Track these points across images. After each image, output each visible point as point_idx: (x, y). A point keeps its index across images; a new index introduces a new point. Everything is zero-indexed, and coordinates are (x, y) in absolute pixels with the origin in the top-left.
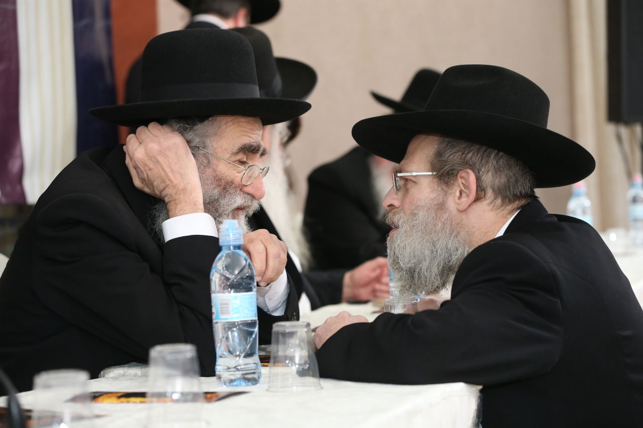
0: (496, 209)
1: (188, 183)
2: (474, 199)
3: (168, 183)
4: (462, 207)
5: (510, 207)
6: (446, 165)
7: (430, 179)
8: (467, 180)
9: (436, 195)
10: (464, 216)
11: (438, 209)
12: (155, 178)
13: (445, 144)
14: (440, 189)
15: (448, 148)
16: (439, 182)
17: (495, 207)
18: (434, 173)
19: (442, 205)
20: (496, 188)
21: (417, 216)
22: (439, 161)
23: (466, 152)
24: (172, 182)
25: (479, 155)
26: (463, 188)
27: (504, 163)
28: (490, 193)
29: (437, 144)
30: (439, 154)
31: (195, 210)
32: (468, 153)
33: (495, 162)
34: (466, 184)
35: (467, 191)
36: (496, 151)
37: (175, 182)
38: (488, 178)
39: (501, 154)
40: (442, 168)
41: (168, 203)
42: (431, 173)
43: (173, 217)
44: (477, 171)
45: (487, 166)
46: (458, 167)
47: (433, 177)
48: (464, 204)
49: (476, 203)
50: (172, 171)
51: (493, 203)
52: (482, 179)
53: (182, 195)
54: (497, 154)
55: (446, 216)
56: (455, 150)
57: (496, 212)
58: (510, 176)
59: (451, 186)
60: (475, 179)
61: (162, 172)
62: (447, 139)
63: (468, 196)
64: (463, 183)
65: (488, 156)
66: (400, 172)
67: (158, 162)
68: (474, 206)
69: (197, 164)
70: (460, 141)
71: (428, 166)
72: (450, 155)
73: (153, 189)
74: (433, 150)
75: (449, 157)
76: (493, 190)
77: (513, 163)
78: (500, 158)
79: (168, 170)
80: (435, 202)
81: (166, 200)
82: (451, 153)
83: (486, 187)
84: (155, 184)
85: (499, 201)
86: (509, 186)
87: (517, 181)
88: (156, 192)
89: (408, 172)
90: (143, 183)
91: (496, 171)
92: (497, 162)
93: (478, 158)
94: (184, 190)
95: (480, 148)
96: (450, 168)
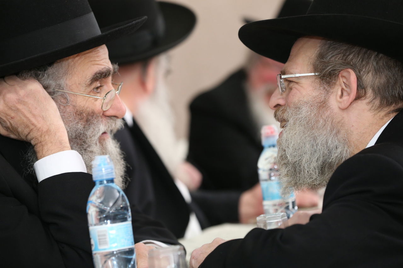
0: (374, 109)
1: (50, 124)
2: (354, 97)
3: (32, 127)
4: (344, 106)
5: (387, 110)
6: (328, 66)
7: (313, 79)
8: (348, 79)
9: (318, 93)
10: (345, 115)
11: (320, 106)
12: (19, 125)
13: (327, 46)
14: (322, 88)
15: (330, 50)
16: (321, 82)
17: (373, 108)
18: (317, 74)
19: (324, 103)
20: (376, 88)
21: (301, 110)
22: (321, 62)
23: (347, 54)
24: (35, 126)
25: (360, 57)
26: (344, 87)
27: (383, 63)
28: (370, 92)
29: (319, 47)
30: (321, 56)
31: (62, 149)
32: (349, 55)
33: (375, 63)
34: (347, 83)
35: (348, 90)
36: (376, 53)
37: (39, 126)
38: (369, 78)
39: (381, 55)
40: (324, 69)
41: (35, 145)
42: (313, 74)
43: (41, 157)
44: (358, 71)
45: (367, 68)
46: (339, 67)
47: (315, 77)
48: (345, 102)
49: (357, 101)
50: (34, 116)
51: (372, 103)
52: (363, 79)
53: (47, 137)
54: (377, 56)
55: (327, 113)
56: (336, 52)
57: (374, 113)
58: (390, 77)
59: (332, 85)
60: (356, 79)
61: (23, 118)
62: (329, 42)
63: (349, 94)
64: (344, 82)
65: (369, 58)
66: (284, 74)
67: (18, 110)
68: (355, 105)
69: (57, 105)
70: (341, 44)
71: (311, 67)
72: (332, 56)
73: (19, 134)
74: (316, 52)
75: (330, 58)
76: (373, 90)
77: (392, 64)
78: (380, 60)
79: (29, 115)
80: (318, 100)
81: (33, 142)
82: (333, 54)
83: (367, 87)
84: (20, 130)
85: (377, 102)
86: (388, 87)
87: (396, 83)
88: (22, 137)
89: (292, 74)
90: (7, 131)
91: (376, 72)
92: (377, 63)
93: (358, 60)
94: (48, 131)
95: (361, 50)
96: (332, 69)
